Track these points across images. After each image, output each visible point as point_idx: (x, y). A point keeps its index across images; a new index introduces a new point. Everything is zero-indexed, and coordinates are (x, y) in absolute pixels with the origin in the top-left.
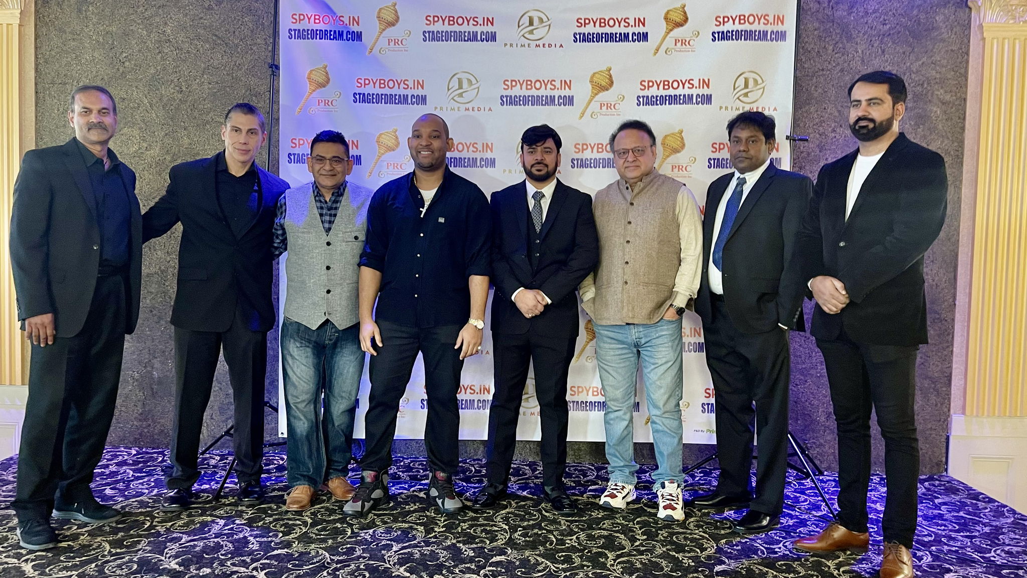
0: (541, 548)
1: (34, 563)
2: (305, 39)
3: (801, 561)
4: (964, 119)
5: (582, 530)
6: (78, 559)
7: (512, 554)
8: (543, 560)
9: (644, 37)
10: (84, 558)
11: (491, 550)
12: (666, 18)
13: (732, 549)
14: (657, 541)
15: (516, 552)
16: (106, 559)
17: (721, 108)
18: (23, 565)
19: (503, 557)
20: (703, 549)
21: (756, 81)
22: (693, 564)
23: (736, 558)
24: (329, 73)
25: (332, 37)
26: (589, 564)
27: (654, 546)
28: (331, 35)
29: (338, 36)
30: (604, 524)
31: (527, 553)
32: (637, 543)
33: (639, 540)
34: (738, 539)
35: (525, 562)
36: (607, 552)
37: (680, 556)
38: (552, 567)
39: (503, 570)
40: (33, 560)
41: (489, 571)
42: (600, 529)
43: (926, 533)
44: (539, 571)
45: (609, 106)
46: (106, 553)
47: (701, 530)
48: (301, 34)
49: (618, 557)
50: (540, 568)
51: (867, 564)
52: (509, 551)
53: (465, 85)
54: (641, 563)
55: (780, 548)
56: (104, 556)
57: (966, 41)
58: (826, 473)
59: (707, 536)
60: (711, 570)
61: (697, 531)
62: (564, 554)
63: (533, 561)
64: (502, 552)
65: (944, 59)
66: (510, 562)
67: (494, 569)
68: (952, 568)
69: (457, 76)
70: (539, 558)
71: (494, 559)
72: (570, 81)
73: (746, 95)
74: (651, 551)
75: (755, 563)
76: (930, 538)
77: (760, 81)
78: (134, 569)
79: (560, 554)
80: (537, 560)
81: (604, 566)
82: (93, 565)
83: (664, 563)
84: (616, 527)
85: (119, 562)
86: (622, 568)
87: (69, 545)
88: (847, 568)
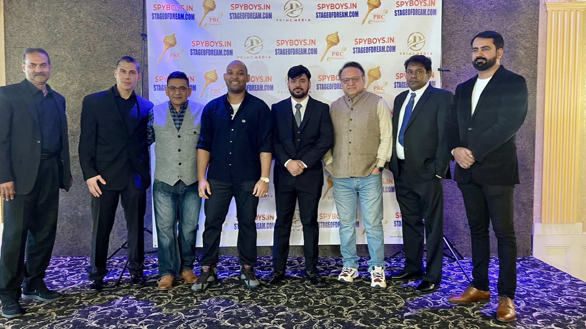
0: (305, 306)
1: (12, 325)
2: (161, 19)
3: (452, 309)
4: (537, 57)
5: (329, 295)
6: (38, 323)
7: (289, 311)
8: (307, 313)
9: (356, 14)
10: (41, 322)
11: (276, 309)
12: (368, 3)
13: (414, 303)
14: (371, 300)
15: (291, 309)
16: (54, 322)
17: (401, 53)
18: (6, 327)
19: (284, 312)
20: (397, 304)
21: (420, 38)
22: (392, 312)
23: (416, 308)
24: (176, 38)
25: (177, 18)
26: (333, 315)
27: (370, 303)
28: (176, 16)
29: (181, 17)
30: (341, 291)
31: (298, 310)
32: (360, 302)
33: (361, 300)
34: (417, 297)
35: (296, 315)
36: (343, 307)
37: (384, 308)
38: (312, 317)
39: (284, 320)
40: (12, 324)
41: (276, 321)
42: (339, 294)
43: (522, 290)
44: (305, 320)
45: (337, 54)
46: (54, 318)
47: (396, 293)
48: (159, 16)
49: (350, 310)
50: (305, 318)
51: (489, 309)
52: (287, 309)
53: (255, 43)
54: (363, 313)
55: (440, 302)
56: (53, 320)
57: (537, 12)
58: (465, 258)
59: (399, 296)
60: (402, 315)
61: (394, 294)
62: (318, 309)
63: (301, 314)
64: (283, 310)
65: (525, 23)
66: (288, 315)
67: (279, 319)
68: (537, 309)
69: (250, 38)
70: (304, 312)
71: (279, 314)
72: (315, 40)
73: (415, 46)
74: (368, 306)
75: (427, 311)
76: (524, 293)
77: (422, 38)
78: (71, 327)
79: (316, 310)
80: (303, 313)
81: (341, 315)
82: (47, 326)
83: (375, 313)
84: (347, 293)
85: (62, 323)
86: (352, 316)
87: (32, 314)
88: (478, 311)
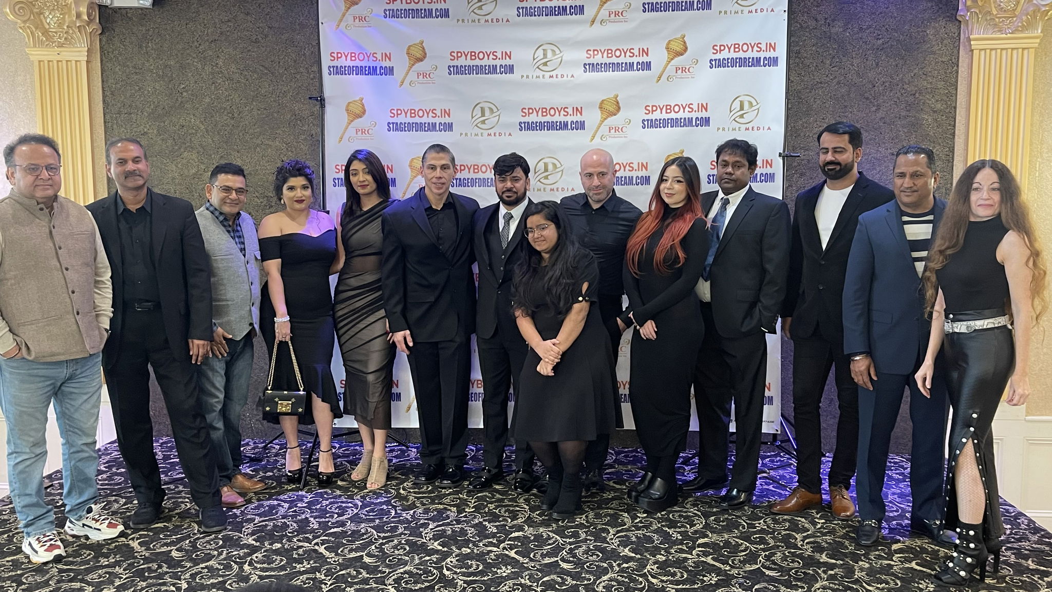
1: (139, 541)
2: (342, 74)
3: (774, 535)
5: (592, 509)
6: (174, 537)
7: (529, 531)
8: (554, 535)
9: (647, 66)
10: (179, 536)
11: (510, 527)
12: (667, 48)
13: (718, 525)
14: (654, 519)
15: (532, 528)
16: (196, 537)
17: (718, 129)
18: (131, 542)
19: (521, 533)
20: (692, 525)
21: (750, 103)
22: (681, 538)
23: (719, 533)
25: (367, 72)
26: (593, 538)
27: (651, 523)
28: (366, 70)
29: (372, 71)
30: (612, 504)
31: (541, 530)
32: (637, 521)
33: (639, 517)
35: (538, 537)
36: (609, 528)
37: (671, 531)
38: (561, 541)
39: (519, 544)
40: (138, 539)
41: (507, 544)
42: (608, 508)
44: (549, 544)
45: (617, 130)
46: (196, 532)
48: (338, 71)
49: (618, 532)
50: (550, 542)
52: (526, 528)
53: (487, 113)
54: (637, 537)
56: (194, 534)
57: (956, 52)
60: (694, 543)
62: (572, 530)
63: (545, 536)
64: (520, 528)
66: (525, 537)
67: (513, 543)
69: (479, 105)
70: (550, 534)
71: (513, 535)
72: (581, 108)
73: (742, 116)
74: (646, 527)
75: (733, 537)
77: (754, 103)
78: (220, 544)
79: (569, 531)
81: (604, 540)
82: (187, 542)
83: (656, 537)
84: (622, 507)
85: (207, 539)
86: (619, 541)
87: (164, 525)
88: (812, 540)
